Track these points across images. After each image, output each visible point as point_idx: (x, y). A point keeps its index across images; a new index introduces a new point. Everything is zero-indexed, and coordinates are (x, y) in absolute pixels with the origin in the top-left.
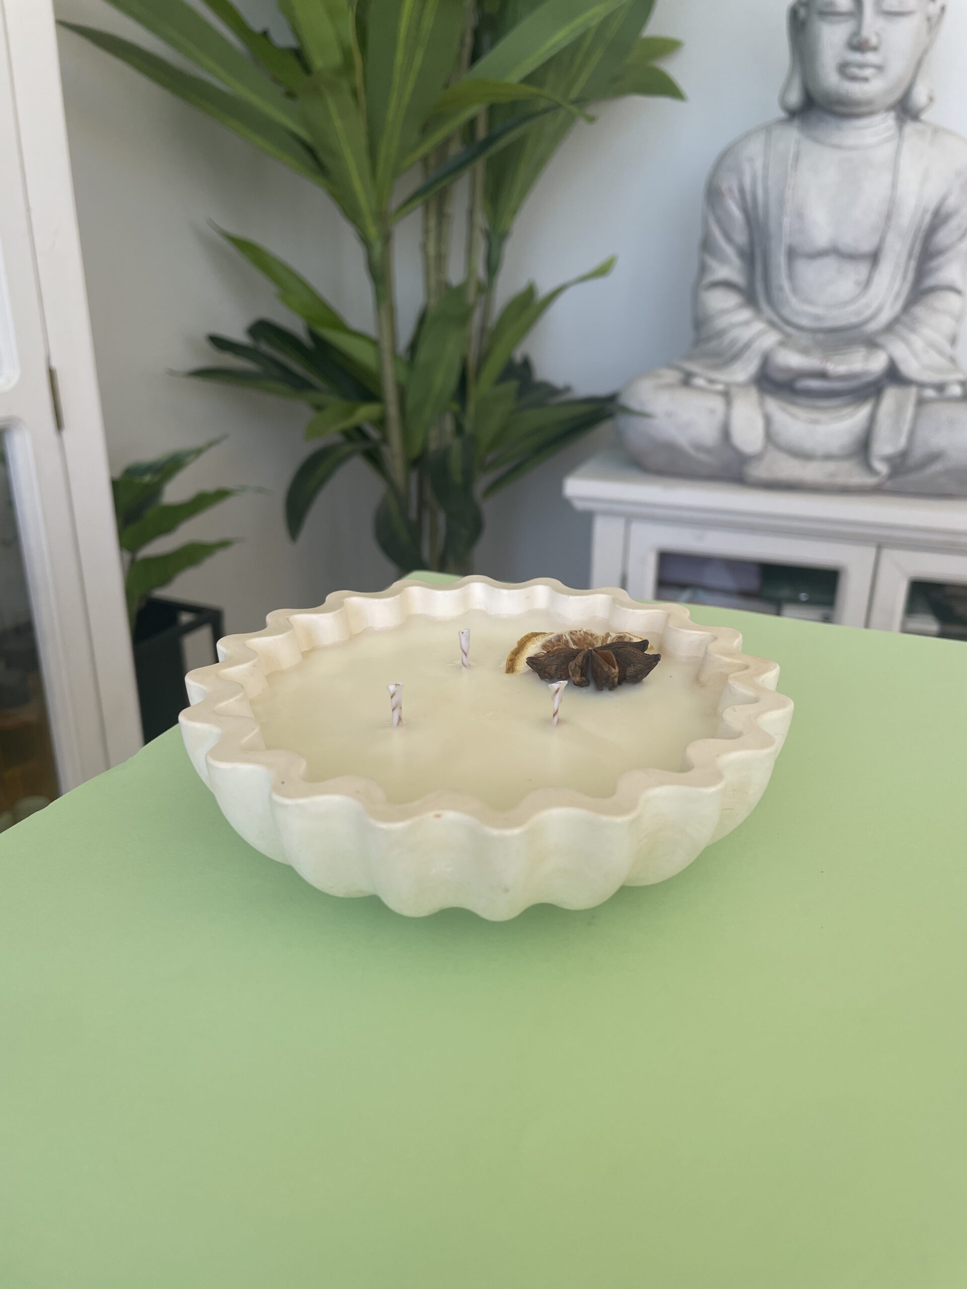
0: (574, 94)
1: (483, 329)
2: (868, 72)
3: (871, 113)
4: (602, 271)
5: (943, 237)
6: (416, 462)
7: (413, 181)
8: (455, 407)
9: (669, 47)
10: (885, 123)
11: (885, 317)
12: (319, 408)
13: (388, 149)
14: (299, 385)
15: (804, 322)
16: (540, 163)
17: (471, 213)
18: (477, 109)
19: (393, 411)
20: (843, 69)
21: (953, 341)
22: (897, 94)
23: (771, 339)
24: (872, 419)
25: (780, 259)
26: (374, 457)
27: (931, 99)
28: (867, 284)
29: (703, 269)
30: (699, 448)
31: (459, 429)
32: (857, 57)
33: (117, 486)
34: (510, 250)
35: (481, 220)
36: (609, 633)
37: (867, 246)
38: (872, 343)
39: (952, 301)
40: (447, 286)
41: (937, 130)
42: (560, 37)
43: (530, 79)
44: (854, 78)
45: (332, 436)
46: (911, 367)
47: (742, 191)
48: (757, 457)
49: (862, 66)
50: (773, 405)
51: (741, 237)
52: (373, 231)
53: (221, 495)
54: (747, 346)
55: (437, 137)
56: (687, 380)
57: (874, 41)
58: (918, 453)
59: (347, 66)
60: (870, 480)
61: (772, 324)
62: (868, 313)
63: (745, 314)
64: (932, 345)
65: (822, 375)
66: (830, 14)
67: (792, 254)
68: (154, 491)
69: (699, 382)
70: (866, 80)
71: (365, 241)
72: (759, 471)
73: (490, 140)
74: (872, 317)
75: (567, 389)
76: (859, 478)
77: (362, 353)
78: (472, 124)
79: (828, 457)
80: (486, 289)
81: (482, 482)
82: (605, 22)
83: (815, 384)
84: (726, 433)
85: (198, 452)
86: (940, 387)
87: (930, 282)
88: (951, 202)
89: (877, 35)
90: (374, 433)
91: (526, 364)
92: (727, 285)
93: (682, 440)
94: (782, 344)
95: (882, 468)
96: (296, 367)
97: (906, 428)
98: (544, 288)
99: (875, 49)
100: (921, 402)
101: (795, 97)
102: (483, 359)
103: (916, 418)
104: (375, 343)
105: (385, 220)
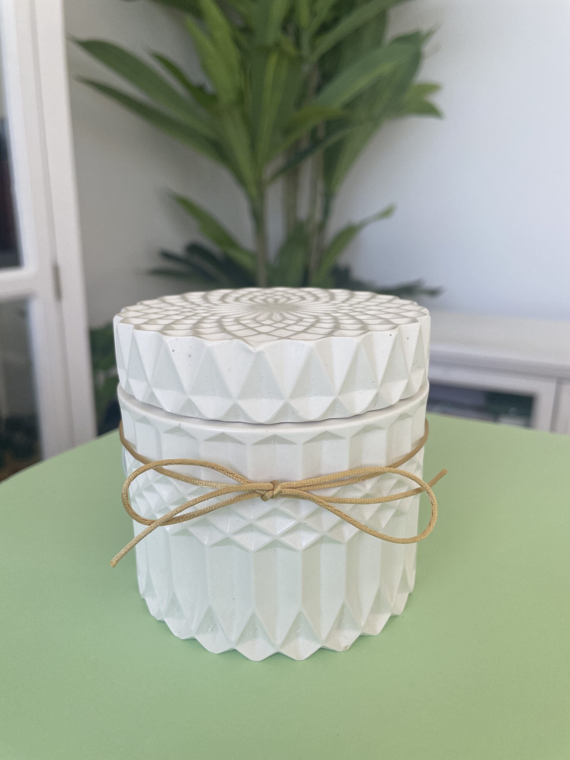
1: (319, 249)
4: (386, 214)
7: (278, 162)
9: (433, 88)
13: (263, 145)
16: (356, 154)
17: (314, 184)
18: (318, 122)
34: (337, 203)
43: (350, 105)
52: (255, 192)
55: (293, 138)
59: (241, 100)
71: (250, 197)
77: (246, 261)
82: (394, 74)
91: (347, 270)
96: (210, 270)
105: (261, 186)
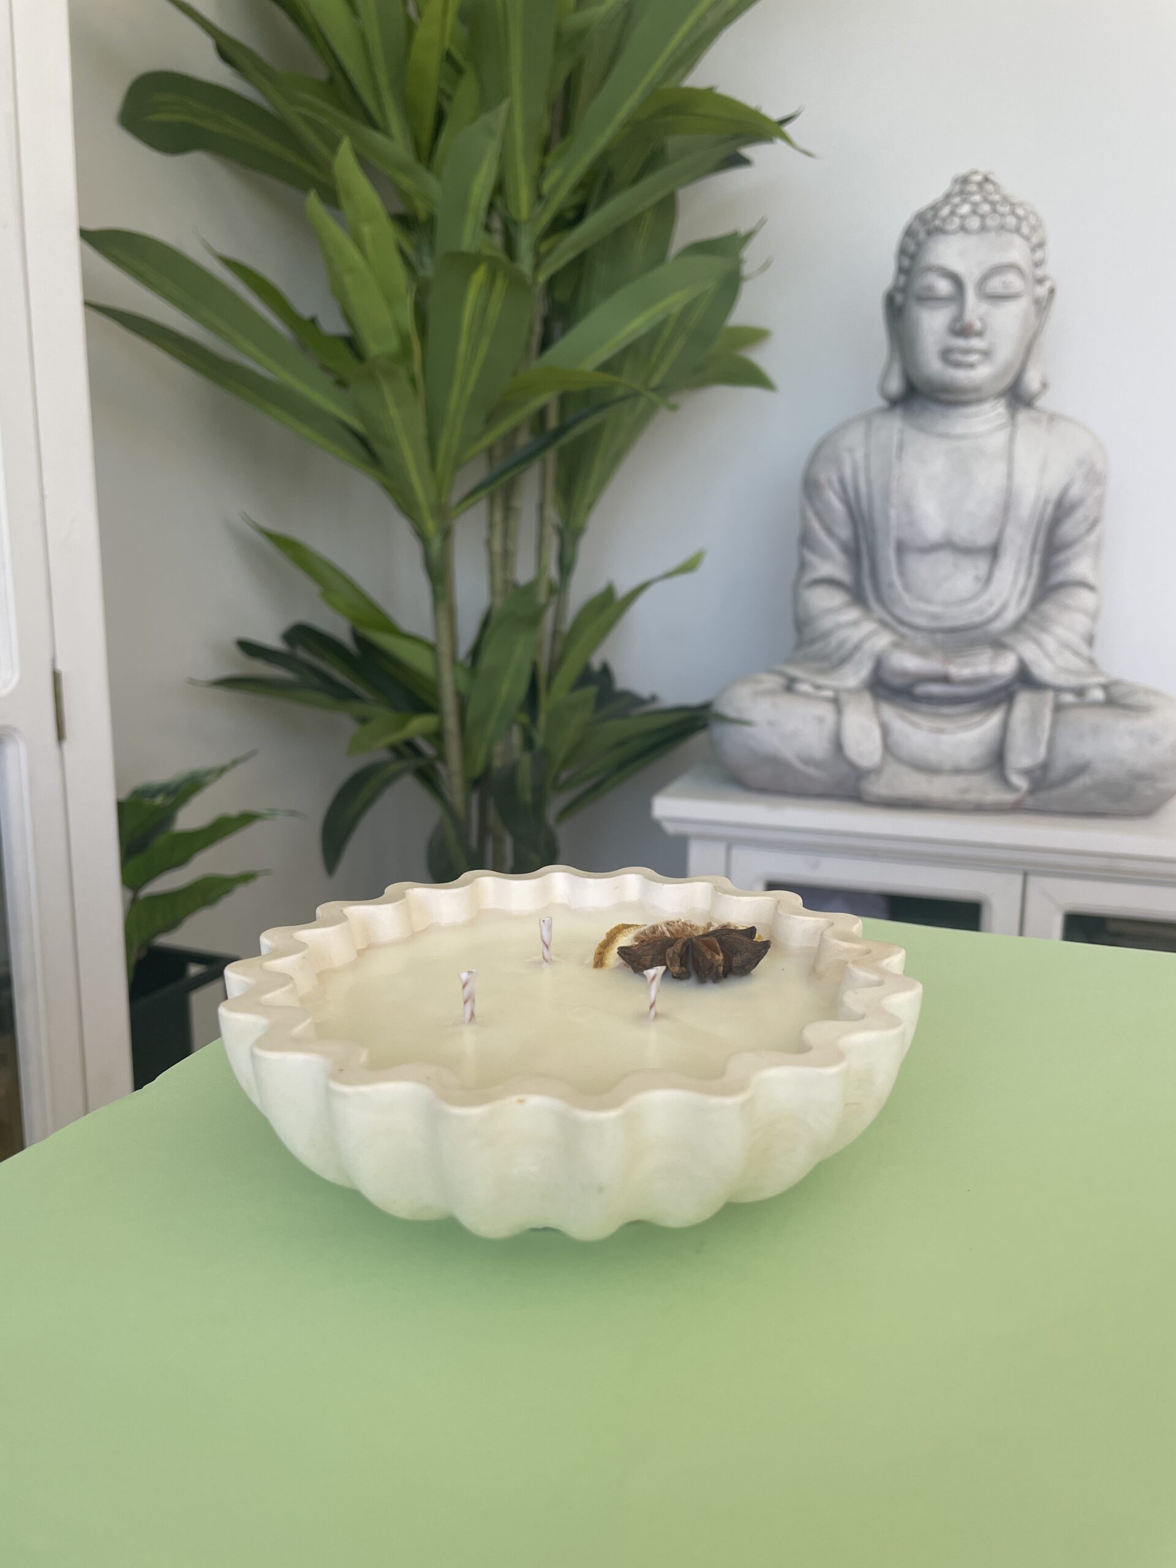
0: (655, 382)
1: (555, 633)
2: (973, 358)
3: (980, 401)
4: (689, 567)
5: (1069, 529)
6: (479, 782)
7: (476, 473)
8: (524, 718)
9: (756, 336)
10: (994, 412)
11: (1011, 615)
12: (363, 720)
13: (449, 440)
14: (342, 695)
15: (921, 621)
16: (618, 457)
17: (541, 507)
18: (548, 398)
19: (451, 723)
20: (946, 355)
21: (1090, 640)
22: (1007, 380)
23: (883, 641)
24: (1005, 727)
25: (889, 554)
26: (428, 777)
27: (1044, 385)
28: (988, 580)
29: (803, 566)
30: (808, 761)
31: (528, 743)
32: (961, 343)
33: (123, 808)
34: (585, 547)
35: (552, 515)
36: (710, 923)
37: (985, 539)
38: (998, 644)
39: (1085, 598)
40: (515, 586)
41: (1052, 418)
42: (638, 324)
43: (606, 367)
44: (958, 365)
45: (378, 753)
46: (1044, 669)
47: (842, 482)
48: (877, 771)
49: (967, 351)
50: (890, 713)
51: (844, 532)
52: (431, 526)
53: (247, 819)
54: (857, 647)
55: (504, 426)
56: (790, 686)
57: (978, 325)
58: (1060, 766)
59: (405, 352)
60: (1009, 797)
61: (884, 624)
62: (991, 611)
63: (853, 614)
64: (1066, 646)
65: (945, 679)
66: (929, 298)
67: (902, 548)
68: (167, 816)
69: (805, 687)
70: (971, 366)
71: (422, 536)
72: (878, 787)
73: (561, 430)
74: (997, 615)
75: (654, 698)
76: (995, 794)
77: (417, 659)
78: (542, 414)
79: (958, 771)
80: (558, 590)
81: (556, 804)
82: (688, 309)
83: (936, 689)
84: (838, 745)
85: (222, 771)
86: (1080, 692)
87: (1058, 577)
88: (1075, 491)
89: (981, 319)
90: (428, 749)
91: (606, 671)
92: (831, 582)
93: (788, 752)
94: (896, 645)
95: (1021, 782)
96: (340, 676)
97: (1045, 737)
98: (623, 588)
99: (980, 334)
100: (1058, 708)
101: (895, 385)
102: (555, 665)
103: (1054, 725)
104: (432, 648)
105: (444, 514)
